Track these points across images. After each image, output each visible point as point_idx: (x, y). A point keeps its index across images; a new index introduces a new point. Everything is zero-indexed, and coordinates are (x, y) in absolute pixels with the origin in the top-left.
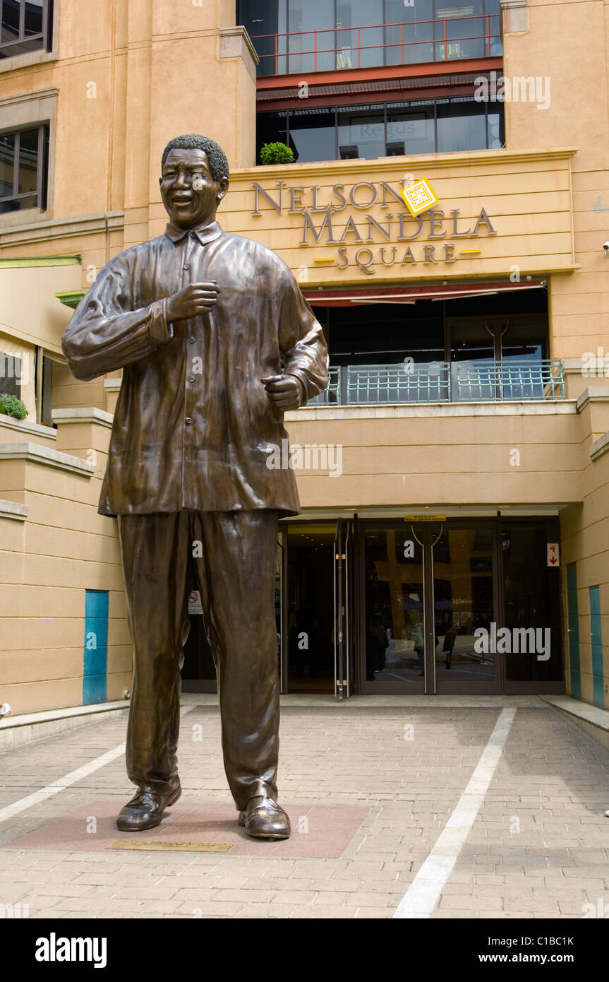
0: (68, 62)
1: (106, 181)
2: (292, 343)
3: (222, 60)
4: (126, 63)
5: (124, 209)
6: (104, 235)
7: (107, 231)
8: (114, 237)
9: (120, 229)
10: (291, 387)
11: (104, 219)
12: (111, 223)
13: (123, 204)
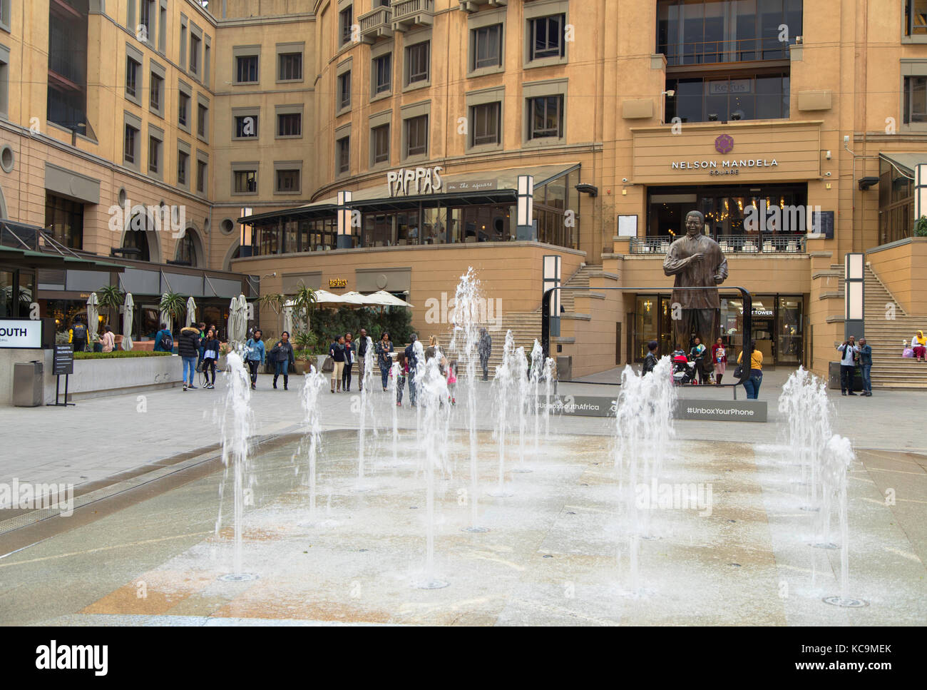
0: (573, 65)
1: (593, 127)
2: (719, 265)
3: (652, 69)
4: (603, 68)
5: (603, 142)
6: (592, 154)
7: (594, 152)
8: (598, 155)
9: (601, 151)
10: (721, 279)
11: (593, 146)
12: (596, 148)
13: (602, 138)
